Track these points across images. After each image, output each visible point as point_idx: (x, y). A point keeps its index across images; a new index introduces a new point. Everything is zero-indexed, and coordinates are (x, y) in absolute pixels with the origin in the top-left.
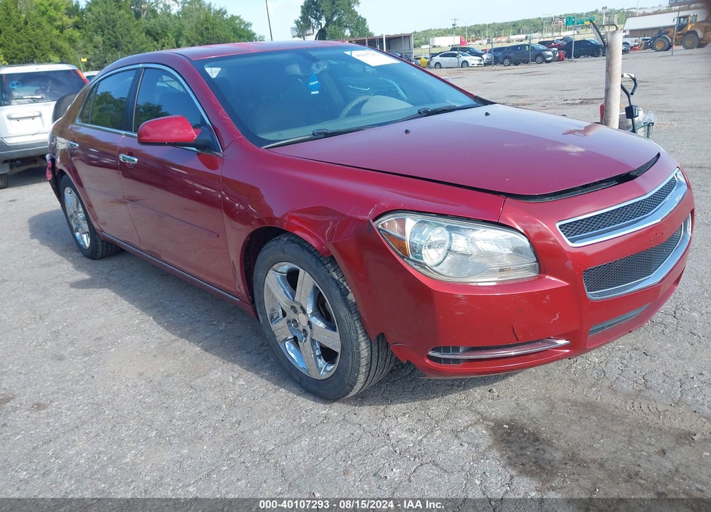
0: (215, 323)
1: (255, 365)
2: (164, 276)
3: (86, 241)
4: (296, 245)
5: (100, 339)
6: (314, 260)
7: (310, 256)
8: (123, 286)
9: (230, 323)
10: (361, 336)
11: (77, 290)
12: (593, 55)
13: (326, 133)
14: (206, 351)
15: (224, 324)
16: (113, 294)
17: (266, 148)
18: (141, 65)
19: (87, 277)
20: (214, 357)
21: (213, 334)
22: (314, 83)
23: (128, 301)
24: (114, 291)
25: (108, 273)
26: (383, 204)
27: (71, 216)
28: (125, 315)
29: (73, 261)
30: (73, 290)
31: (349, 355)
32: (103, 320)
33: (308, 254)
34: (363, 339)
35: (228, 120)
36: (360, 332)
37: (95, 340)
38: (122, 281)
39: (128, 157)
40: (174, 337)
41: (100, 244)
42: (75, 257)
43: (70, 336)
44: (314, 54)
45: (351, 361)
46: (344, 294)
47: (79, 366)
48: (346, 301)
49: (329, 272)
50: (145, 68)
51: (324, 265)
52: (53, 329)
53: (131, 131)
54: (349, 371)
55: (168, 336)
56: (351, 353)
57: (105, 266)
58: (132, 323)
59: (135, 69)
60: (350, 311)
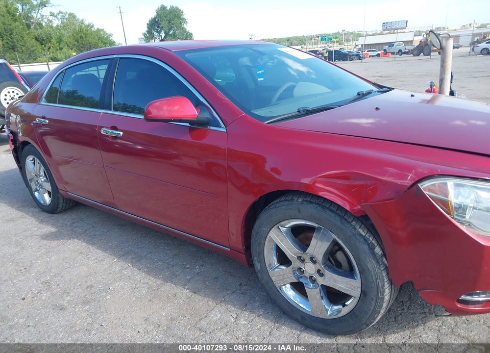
0: (188, 266)
1: (246, 305)
2: (123, 226)
3: (47, 199)
4: (315, 206)
5: (91, 287)
6: (338, 218)
7: (333, 215)
8: (90, 236)
9: (202, 266)
10: (386, 283)
11: (49, 241)
12: (343, 60)
13: (308, 111)
14: (195, 293)
15: (197, 267)
16: (84, 244)
17: (269, 123)
18: (115, 56)
19: (53, 230)
20: (206, 299)
21: (192, 277)
22: (260, 72)
23: (100, 249)
24: (83, 241)
25: (71, 226)
26: (421, 170)
27: (31, 180)
28: (104, 263)
29: (34, 215)
30: (45, 242)
31: (372, 300)
32: (85, 268)
33: (331, 213)
34: (387, 286)
35: (226, 100)
36: (386, 280)
37: (87, 288)
38: (87, 232)
39: (110, 131)
40: (159, 282)
41: (61, 201)
42: (35, 213)
43: (61, 286)
44: (261, 49)
45: (373, 305)
46: (372, 248)
47: (83, 314)
48: (373, 254)
49: (355, 229)
50: (120, 58)
51: (349, 222)
52: (43, 280)
53: (110, 109)
54: (370, 313)
55: (153, 281)
56: (375, 298)
57: (66, 218)
58: (113, 270)
59: (109, 59)
60: (378, 262)
